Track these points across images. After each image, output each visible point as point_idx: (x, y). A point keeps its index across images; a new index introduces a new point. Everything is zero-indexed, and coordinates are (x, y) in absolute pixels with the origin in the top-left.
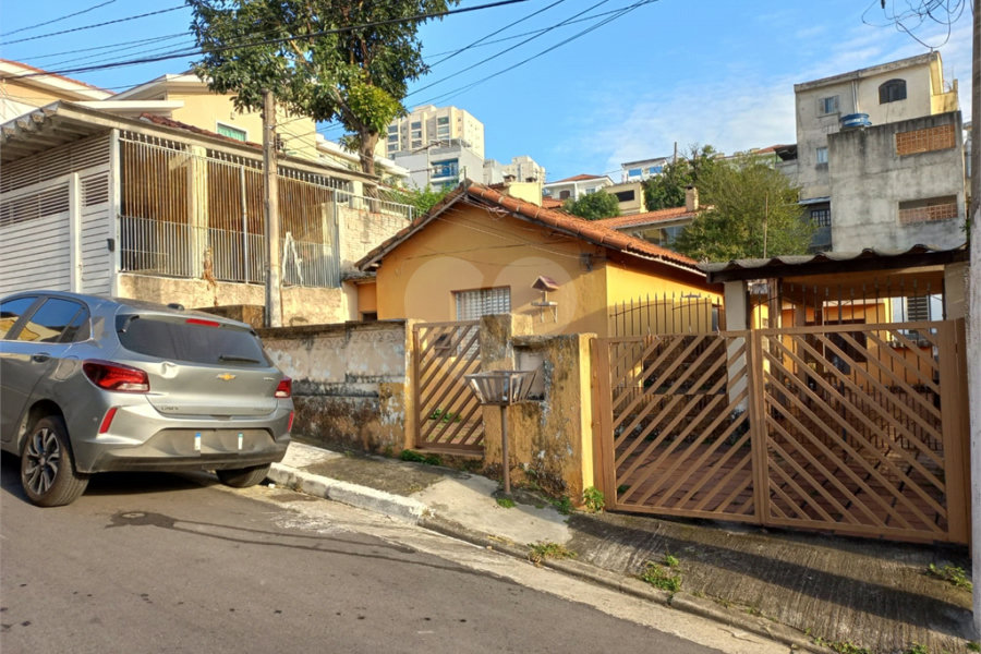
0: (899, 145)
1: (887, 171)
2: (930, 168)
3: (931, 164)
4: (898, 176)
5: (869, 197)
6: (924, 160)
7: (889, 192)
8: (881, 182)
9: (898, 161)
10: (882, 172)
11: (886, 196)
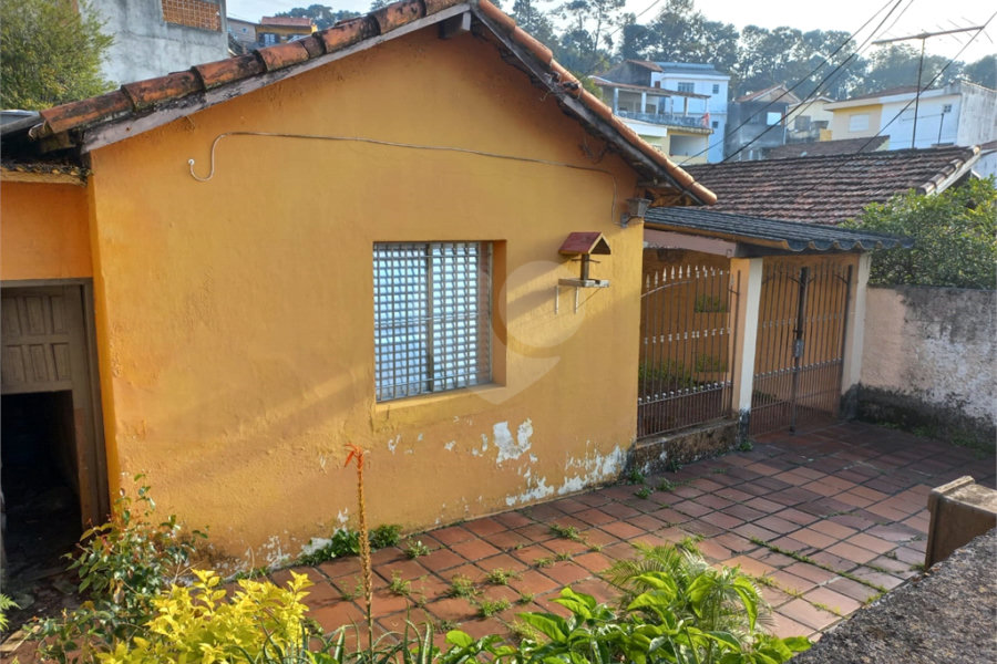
0: (164, 8)
1: (154, 37)
2: (198, 47)
3: (199, 44)
4: (166, 46)
5: (135, 64)
6: (192, 36)
7: (157, 63)
8: (147, 48)
9: (165, 28)
10: (148, 36)
11: (154, 68)
